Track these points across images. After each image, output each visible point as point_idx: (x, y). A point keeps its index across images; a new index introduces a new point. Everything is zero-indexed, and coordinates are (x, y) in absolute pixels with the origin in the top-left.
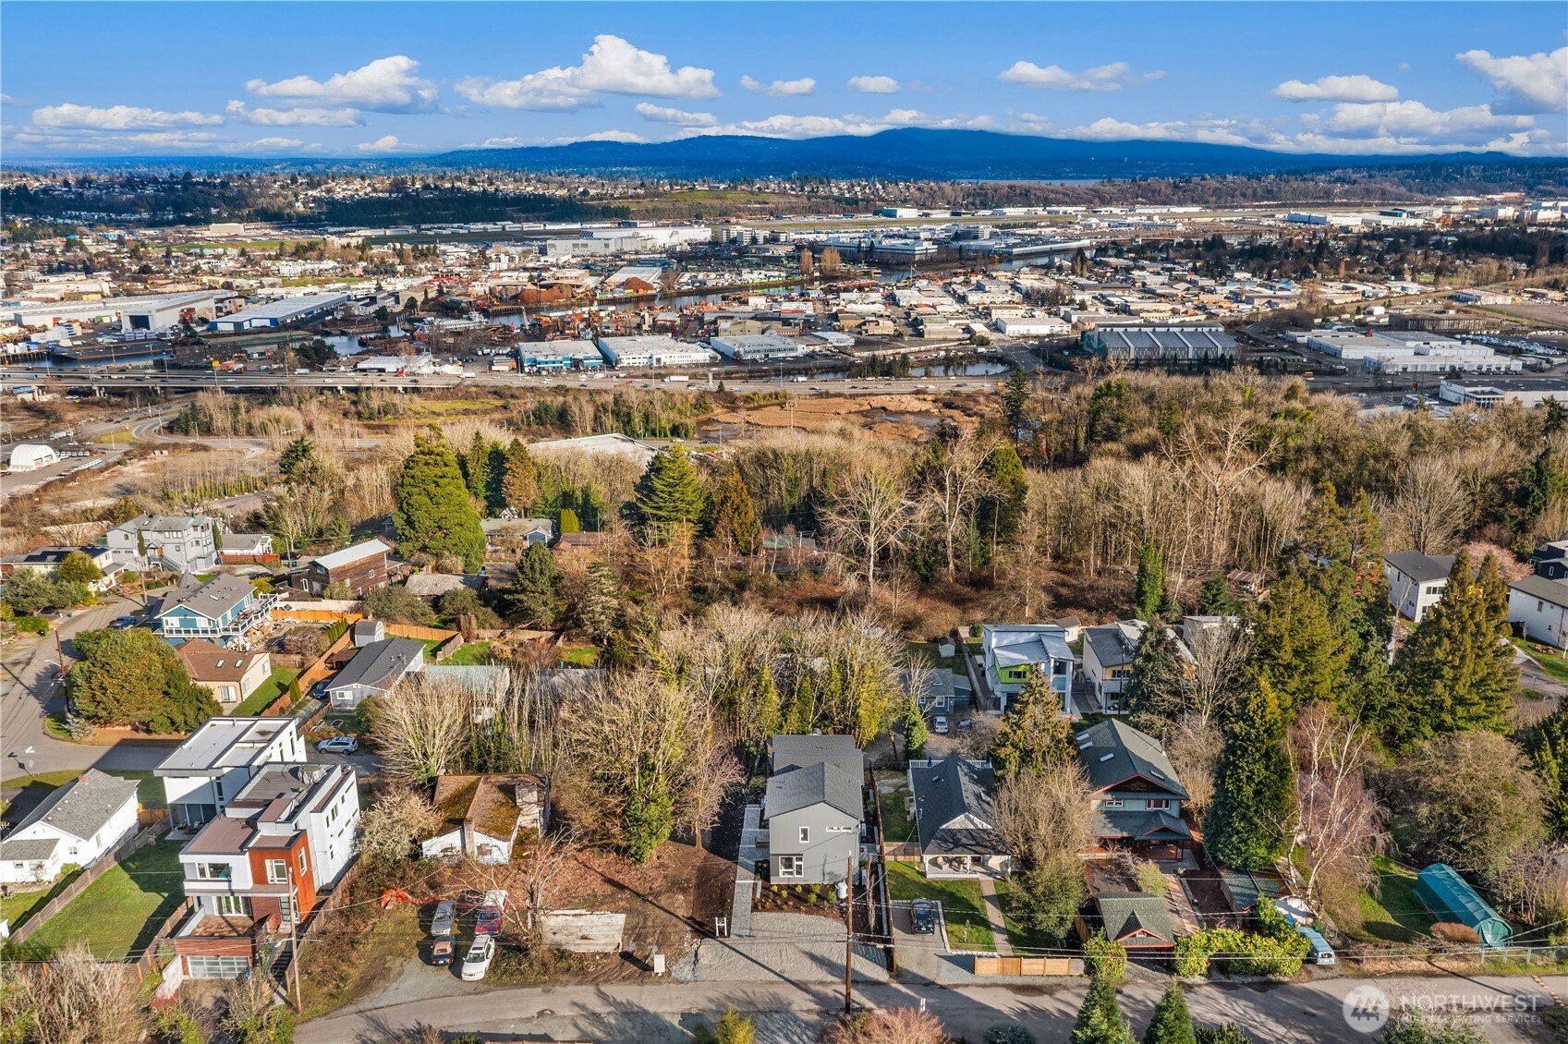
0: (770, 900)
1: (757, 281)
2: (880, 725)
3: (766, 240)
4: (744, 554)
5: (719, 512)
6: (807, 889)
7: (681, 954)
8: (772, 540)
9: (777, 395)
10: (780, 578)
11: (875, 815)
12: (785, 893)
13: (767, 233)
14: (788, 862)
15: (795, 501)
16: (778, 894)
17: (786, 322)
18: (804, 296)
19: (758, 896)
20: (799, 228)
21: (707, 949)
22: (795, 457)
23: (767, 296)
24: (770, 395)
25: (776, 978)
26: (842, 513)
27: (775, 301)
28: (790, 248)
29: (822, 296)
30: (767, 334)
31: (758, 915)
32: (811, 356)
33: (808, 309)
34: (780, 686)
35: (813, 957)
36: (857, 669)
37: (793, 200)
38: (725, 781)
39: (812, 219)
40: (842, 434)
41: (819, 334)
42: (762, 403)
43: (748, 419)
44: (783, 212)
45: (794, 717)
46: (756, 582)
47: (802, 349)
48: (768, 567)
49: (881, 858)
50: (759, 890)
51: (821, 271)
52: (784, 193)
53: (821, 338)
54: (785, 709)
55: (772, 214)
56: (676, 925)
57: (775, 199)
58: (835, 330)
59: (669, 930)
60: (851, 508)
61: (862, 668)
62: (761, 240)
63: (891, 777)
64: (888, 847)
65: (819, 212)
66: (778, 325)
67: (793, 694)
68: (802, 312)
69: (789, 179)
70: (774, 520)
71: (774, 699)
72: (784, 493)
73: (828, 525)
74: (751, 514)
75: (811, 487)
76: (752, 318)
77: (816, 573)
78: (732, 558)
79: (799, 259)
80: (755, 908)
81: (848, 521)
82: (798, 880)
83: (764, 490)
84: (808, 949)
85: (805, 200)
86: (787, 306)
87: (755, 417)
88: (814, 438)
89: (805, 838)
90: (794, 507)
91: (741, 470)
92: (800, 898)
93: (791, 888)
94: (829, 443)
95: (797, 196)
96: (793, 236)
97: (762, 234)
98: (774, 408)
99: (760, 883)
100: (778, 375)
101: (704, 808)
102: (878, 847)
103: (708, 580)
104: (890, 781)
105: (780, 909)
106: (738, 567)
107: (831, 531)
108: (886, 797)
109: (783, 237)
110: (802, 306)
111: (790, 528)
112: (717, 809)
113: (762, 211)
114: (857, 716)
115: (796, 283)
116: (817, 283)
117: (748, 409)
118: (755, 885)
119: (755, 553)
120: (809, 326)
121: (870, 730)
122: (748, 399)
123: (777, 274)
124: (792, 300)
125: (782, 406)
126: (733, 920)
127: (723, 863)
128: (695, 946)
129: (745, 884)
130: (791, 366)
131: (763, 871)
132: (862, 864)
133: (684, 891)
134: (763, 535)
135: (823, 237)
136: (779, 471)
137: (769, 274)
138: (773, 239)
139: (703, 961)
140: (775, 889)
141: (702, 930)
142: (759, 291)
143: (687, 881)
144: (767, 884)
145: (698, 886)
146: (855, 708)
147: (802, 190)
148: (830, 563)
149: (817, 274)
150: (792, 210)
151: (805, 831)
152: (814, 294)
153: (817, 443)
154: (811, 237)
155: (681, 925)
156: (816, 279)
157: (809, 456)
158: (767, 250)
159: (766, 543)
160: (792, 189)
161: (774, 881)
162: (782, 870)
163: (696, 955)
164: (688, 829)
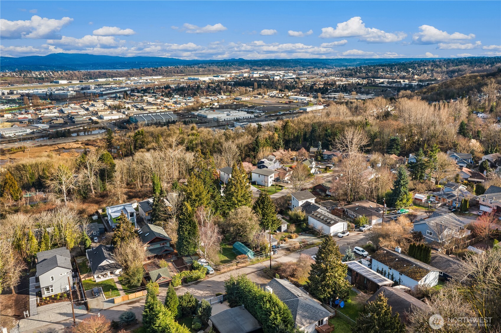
0: (43, 302)
1: (7, 108)
2: (75, 243)
3: (8, 94)
4: (16, 201)
5: (4, 188)
6: (56, 296)
7: (12, 326)
8: (27, 194)
9: (21, 148)
10: (32, 206)
11: (77, 269)
12: (48, 299)
13: (8, 91)
14: (48, 289)
15: (34, 180)
16: (46, 300)
17: (21, 122)
18: (27, 112)
19: (39, 302)
20: (22, 89)
21: (22, 323)
22: (31, 166)
23: (12, 113)
24: (18, 148)
25: (49, 323)
26: (52, 180)
27: (16, 115)
28: (19, 96)
29: (34, 112)
30: (14, 127)
31: (39, 308)
32: (33, 133)
33: (29, 117)
34: (37, 236)
35: (61, 314)
36: (63, 225)
37: (18, 79)
38: (20, 269)
39: (26, 85)
40: (48, 156)
41: (35, 125)
42: (16, 151)
43: (10, 157)
44: (14, 83)
45: (43, 245)
46: (22, 208)
47: (29, 131)
48: (26, 203)
49: (80, 280)
50: (39, 300)
51: (32, 103)
52: (13, 76)
53: (36, 126)
54: (40, 243)
55: (9, 84)
56: (9, 319)
57: (10, 79)
58: (41, 123)
59: (7, 321)
60: (55, 178)
61: (66, 225)
62: (6, 94)
63: (81, 258)
64: (82, 277)
65: (28, 83)
66: (18, 123)
67: (41, 238)
68: (27, 118)
69: (15, 72)
70: (26, 187)
71: (35, 241)
72: (29, 179)
73: (47, 185)
74: (17, 187)
75: (39, 175)
76: (7, 122)
77: (45, 202)
78: (11, 202)
79: (23, 100)
80: (38, 306)
81: (54, 182)
82: (52, 294)
83: (21, 178)
84: (59, 312)
85: (22, 79)
86: (20, 116)
87: (13, 156)
88: (38, 158)
89: (53, 280)
90: (33, 183)
91: (11, 173)
92: (54, 299)
93: (50, 297)
94: (44, 160)
95: (19, 77)
96: (19, 91)
97: (6, 92)
98: (20, 152)
99: (39, 298)
100: (20, 141)
101: (14, 279)
102: (79, 278)
103: (3, 211)
104: (80, 259)
105: (47, 304)
106: (15, 206)
107: (49, 186)
108: (80, 263)
109: (15, 92)
110: (27, 116)
111: (33, 189)
112: (19, 279)
113: (5, 83)
114: (66, 241)
115: (23, 108)
116: (31, 108)
117: (10, 154)
118: (37, 299)
119: (21, 199)
120: (31, 122)
121: (72, 245)
122: (9, 150)
123: (15, 105)
124: (22, 114)
125: (24, 151)
126: (30, 311)
127: (24, 296)
128: (17, 323)
129: (33, 299)
130: (26, 137)
131: (39, 294)
132: (74, 284)
133: (10, 308)
134: (23, 193)
135: (31, 91)
136: (25, 171)
137: (11, 105)
138: (11, 93)
139: (21, 326)
140: (45, 298)
141: (19, 317)
142: (8, 112)
143: (11, 305)
144: (41, 298)
145: (16, 305)
146: (65, 238)
147: (21, 75)
148: (50, 197)
149: (31, 104)
150: (18, 82)
151: (52, 278)
152: (31, 112)
153: (39, 160)
154: (27, 92)
155: (11, 318)
156: (31, 106)
157: (37, 165)
158: (9, 97)
159: (24, 196)
160: (17, 75)
161: (44, 296)
162: (46, 292)
163: (18, 325)
164: (9, 287)
